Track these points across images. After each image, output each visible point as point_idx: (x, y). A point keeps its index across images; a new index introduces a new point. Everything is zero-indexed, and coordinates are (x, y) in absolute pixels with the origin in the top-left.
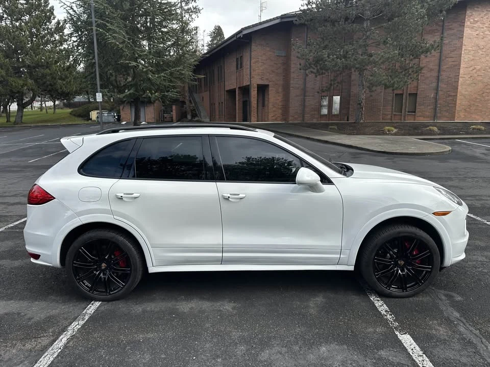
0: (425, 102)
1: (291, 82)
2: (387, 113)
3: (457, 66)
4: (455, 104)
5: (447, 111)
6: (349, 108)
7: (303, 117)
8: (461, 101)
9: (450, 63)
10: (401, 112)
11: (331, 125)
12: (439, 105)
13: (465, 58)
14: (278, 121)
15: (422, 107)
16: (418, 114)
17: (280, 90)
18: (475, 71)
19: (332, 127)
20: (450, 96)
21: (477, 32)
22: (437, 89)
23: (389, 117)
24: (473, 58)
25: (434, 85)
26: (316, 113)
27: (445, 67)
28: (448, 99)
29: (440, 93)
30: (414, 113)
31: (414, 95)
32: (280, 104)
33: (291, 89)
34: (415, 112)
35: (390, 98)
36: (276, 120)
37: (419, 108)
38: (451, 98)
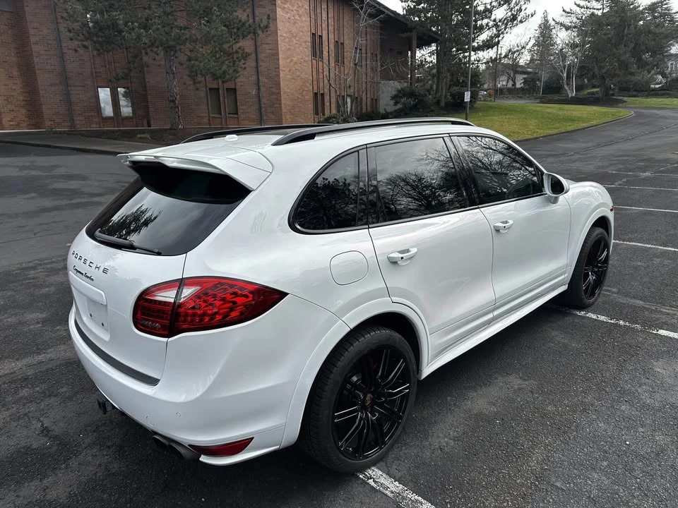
0: (247, 100)
1: (36, 60)
2: (203, 115)
3: (275, 55)
4: (280, 104)
5: (272, 113)
6: (147, 107)
7: (72, 120)
8: (286, 101)
9: (268, 51)
10: (221, 114)
11: (140, 134)
12: (263, 105)
13: (282, 46)
14: (23, 128)
15: (244, 107)
16: (242, 116)
17: (15, 73)
18: (292, 63)
19: (142, 136)
20: (273, 93)
21: (288, 15)
22: (258, 83)
23: (206, 120)
24: (288, 47)
25: (254, 78)
26: (93, 114)
27: (263, 55)
28: (272, 97)
29: (262, 89)
30: (236, 116)
31: (233, 91)
32: (21, 98)
33: (38, 72)
34: (237, 114)
35: (203, 94)
36: (18, 126)
37: (241, 109)
38: (275, 97)
